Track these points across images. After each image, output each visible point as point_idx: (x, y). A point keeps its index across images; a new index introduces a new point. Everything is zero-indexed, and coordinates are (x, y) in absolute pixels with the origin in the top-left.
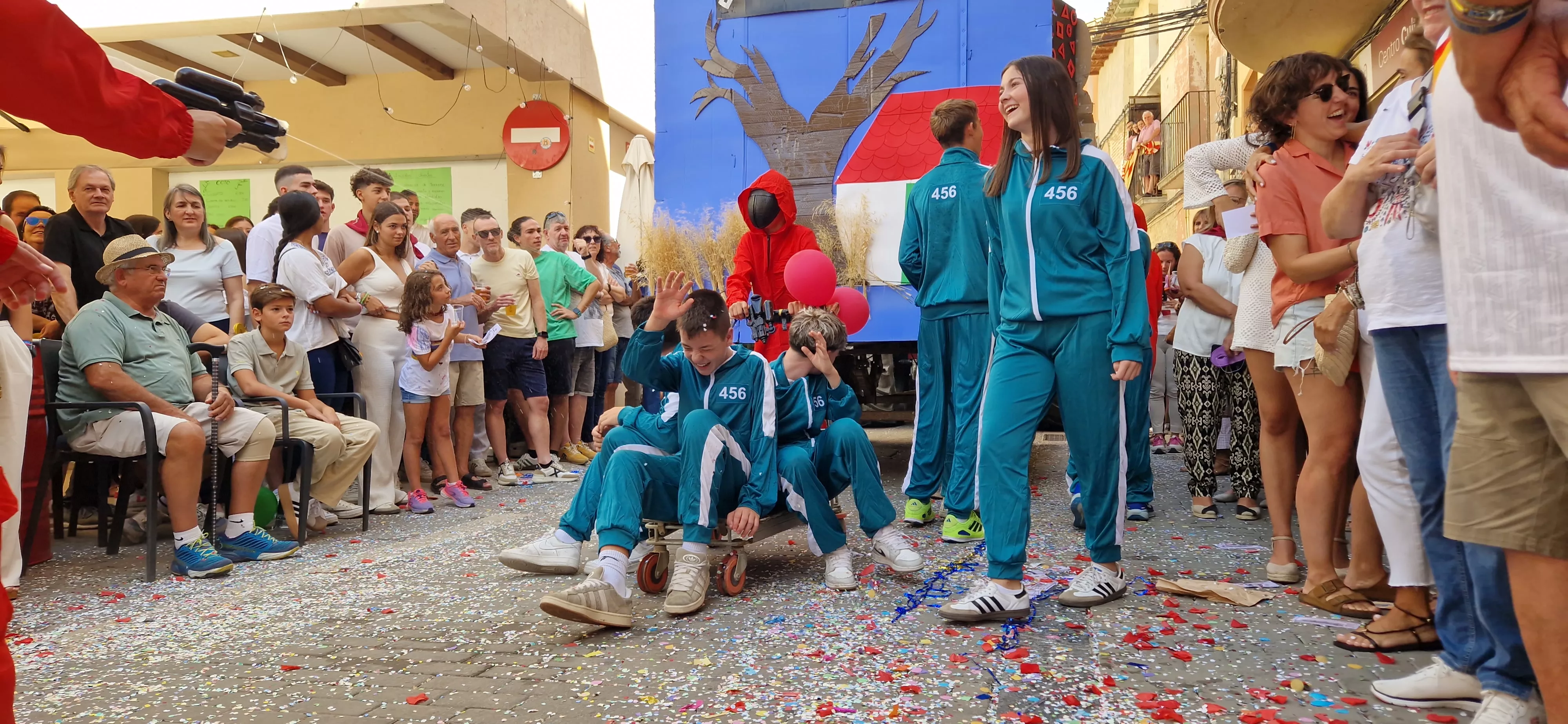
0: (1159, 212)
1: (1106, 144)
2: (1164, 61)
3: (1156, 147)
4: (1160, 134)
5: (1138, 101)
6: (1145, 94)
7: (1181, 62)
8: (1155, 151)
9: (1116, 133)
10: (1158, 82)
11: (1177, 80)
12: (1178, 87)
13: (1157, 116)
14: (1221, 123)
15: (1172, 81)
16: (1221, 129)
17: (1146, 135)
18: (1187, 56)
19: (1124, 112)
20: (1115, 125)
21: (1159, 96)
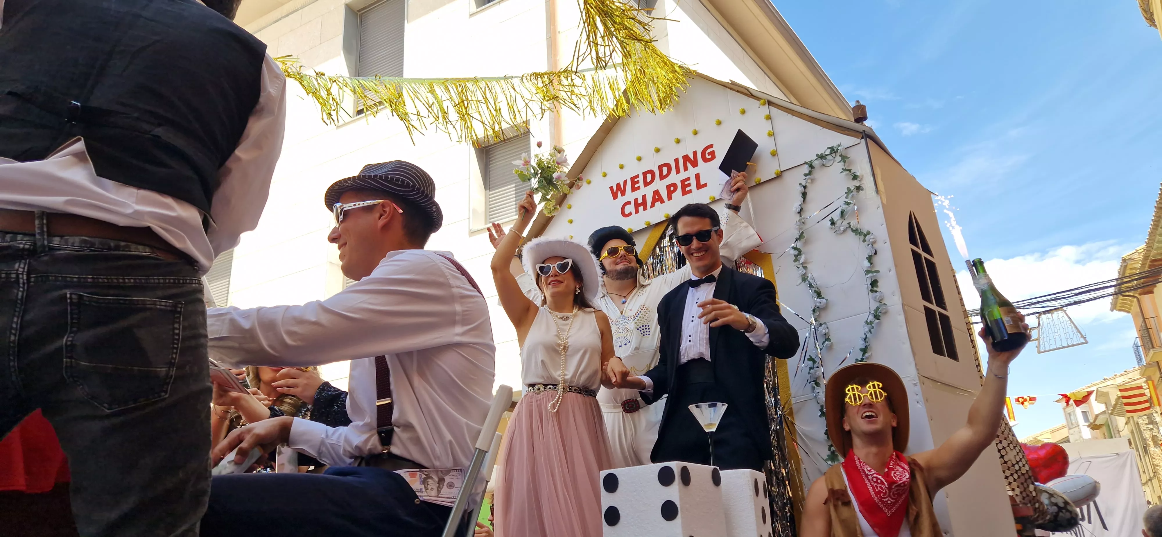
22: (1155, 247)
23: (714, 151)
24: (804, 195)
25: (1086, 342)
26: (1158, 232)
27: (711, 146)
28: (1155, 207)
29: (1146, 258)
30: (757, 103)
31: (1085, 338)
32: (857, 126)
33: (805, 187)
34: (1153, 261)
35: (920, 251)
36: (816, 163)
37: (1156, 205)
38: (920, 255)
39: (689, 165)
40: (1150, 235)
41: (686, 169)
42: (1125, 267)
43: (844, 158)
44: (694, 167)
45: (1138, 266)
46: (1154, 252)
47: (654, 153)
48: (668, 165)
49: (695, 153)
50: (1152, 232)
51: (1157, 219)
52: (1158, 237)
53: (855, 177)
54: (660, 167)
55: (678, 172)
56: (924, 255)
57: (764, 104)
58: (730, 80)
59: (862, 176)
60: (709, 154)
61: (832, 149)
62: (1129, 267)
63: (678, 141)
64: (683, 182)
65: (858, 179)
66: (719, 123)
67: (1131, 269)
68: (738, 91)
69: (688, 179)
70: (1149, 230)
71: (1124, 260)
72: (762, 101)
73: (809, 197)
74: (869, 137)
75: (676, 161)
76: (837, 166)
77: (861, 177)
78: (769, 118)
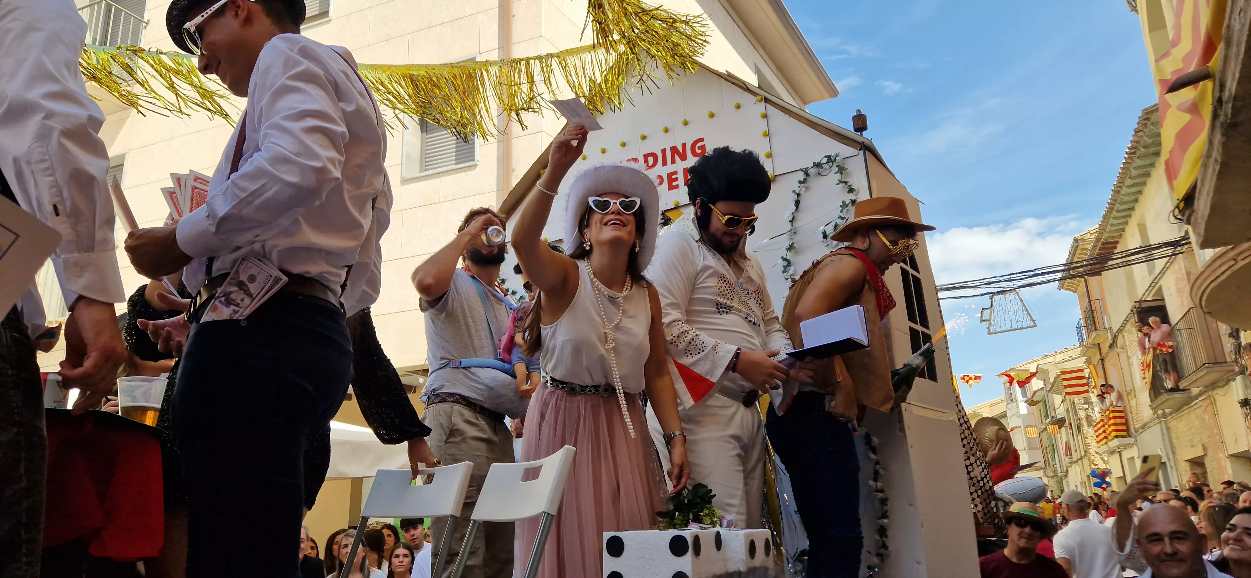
0: (1186, 404)
1: (1120, 336)
2: (1162, 272)
3: (1170, 347)
4: (1170, 335)
5: (1144, 305)
6: (1149, 298)
7: (1180, 276)
8: (1170, 350)
9: (1128, 326)
10: (1160, 289)
11: (1179, 291)
12: (1181, 297)
13: (1165, 319)
14: (1231, 335)
15: (1173, 290)
16: (1232, 340)
17: (1156, 336)
18: (1184, 272)
19: (1132, 311)
20: (1126, 321)
21: (1163, 300)
22: (1107, 230)
23: (704, 145)
24: (797, 203)
25: (1036, 326)
26: (1112, 215)
27: (702, 140)
28: (1112, 190)
29: (1098, 240)
30: (753, 99)
31: (1034, 321)
32: (856, 136)
33: (798, 195)
34: (1103, 244)
35: (908, 268)
36: (812, 171)
37: (1113, 188)
38: (908, 272)
39: (677, 158)
40: (1104, 217)
41: (673, 162)
42: (1077, 247)
43: (841, 170)
44: (682, 160)
45: (1090, 247)
46: (1106, 235)
47: (640, 140)
48: (654, 155)
49: (684, 145)
50: (1106, 215)
51: (1113, 202)
52: (1111, 220)
53: (851, 190)
54: (646, 157)
55: (665, 164)
56: (912, 271)
57: (760, 101)
58: (726, 71)
59: (859, 189)
60: (699, 148)
61: (829, 157)
62: (1080, 247)
63: (666, 130)
64: (670, 175)
65: (854, 193)
66: (712, 116)
67: (1082, 249)
68: (733, 83)
69: (675, 173)
70: (1104, 213)
71: (1076, 240)
72: (759, 97)
73: (802, 205)
74: (868, 149)
75: (664, 151)
76: (833, 177)
77: (857, 191)
78: (765, 116)
